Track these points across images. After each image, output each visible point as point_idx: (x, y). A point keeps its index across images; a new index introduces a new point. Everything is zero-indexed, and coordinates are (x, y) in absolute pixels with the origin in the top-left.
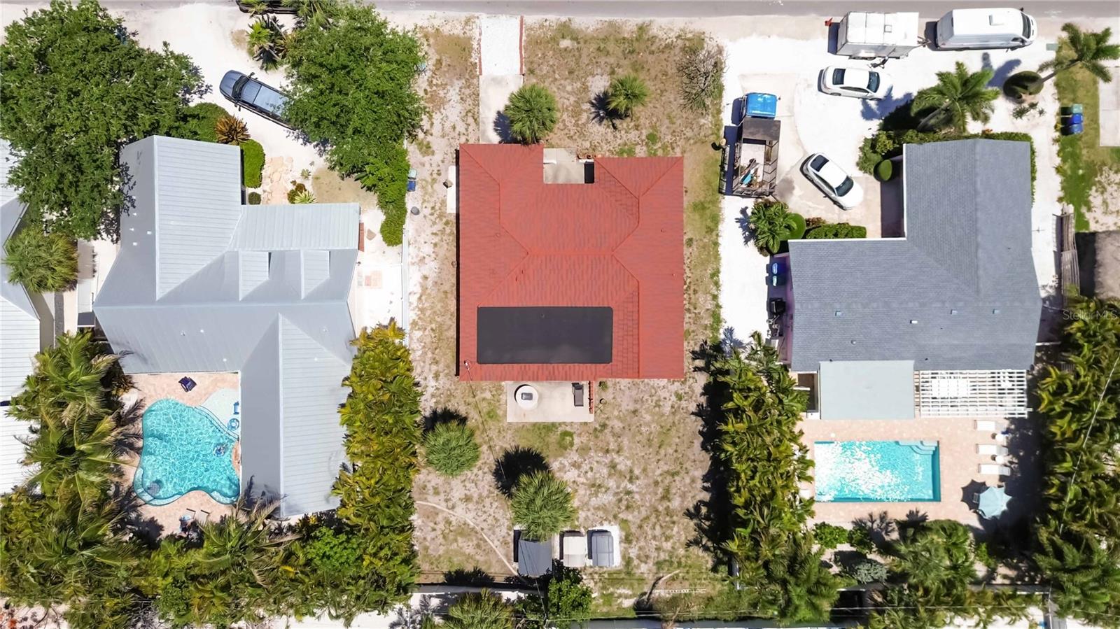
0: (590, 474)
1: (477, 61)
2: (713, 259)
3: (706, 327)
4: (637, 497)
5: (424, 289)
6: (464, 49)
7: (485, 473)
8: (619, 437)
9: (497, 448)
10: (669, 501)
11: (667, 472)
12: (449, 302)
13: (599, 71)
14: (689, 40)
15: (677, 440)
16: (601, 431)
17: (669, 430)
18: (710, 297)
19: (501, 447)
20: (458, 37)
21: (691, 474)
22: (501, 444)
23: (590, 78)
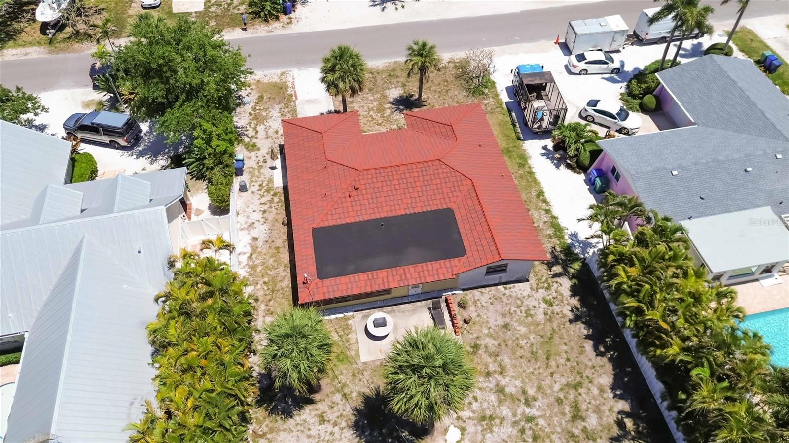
0: (475, 405)
1: (293, 93)
2: (533, 184)
3: (550, 237)
4: (542, 422)
5: (254, 249)
6: (281, 88)
7: (342, 429)
8: (497, 356)
9: (354, 395)
10: (584, 420)
11: (568, 385)
12: (282, 256)
13: (393, 86)
14: (457, 62)
15: (565, 348)
16: (474, 353)
17: (550, 338)
18: (543, 212)
19: (359, 393)
20: (276, 83)
21: (596, 383)
22: (357, 388)
23: (387, 91)
